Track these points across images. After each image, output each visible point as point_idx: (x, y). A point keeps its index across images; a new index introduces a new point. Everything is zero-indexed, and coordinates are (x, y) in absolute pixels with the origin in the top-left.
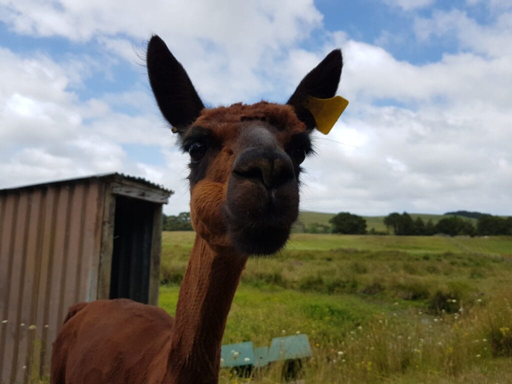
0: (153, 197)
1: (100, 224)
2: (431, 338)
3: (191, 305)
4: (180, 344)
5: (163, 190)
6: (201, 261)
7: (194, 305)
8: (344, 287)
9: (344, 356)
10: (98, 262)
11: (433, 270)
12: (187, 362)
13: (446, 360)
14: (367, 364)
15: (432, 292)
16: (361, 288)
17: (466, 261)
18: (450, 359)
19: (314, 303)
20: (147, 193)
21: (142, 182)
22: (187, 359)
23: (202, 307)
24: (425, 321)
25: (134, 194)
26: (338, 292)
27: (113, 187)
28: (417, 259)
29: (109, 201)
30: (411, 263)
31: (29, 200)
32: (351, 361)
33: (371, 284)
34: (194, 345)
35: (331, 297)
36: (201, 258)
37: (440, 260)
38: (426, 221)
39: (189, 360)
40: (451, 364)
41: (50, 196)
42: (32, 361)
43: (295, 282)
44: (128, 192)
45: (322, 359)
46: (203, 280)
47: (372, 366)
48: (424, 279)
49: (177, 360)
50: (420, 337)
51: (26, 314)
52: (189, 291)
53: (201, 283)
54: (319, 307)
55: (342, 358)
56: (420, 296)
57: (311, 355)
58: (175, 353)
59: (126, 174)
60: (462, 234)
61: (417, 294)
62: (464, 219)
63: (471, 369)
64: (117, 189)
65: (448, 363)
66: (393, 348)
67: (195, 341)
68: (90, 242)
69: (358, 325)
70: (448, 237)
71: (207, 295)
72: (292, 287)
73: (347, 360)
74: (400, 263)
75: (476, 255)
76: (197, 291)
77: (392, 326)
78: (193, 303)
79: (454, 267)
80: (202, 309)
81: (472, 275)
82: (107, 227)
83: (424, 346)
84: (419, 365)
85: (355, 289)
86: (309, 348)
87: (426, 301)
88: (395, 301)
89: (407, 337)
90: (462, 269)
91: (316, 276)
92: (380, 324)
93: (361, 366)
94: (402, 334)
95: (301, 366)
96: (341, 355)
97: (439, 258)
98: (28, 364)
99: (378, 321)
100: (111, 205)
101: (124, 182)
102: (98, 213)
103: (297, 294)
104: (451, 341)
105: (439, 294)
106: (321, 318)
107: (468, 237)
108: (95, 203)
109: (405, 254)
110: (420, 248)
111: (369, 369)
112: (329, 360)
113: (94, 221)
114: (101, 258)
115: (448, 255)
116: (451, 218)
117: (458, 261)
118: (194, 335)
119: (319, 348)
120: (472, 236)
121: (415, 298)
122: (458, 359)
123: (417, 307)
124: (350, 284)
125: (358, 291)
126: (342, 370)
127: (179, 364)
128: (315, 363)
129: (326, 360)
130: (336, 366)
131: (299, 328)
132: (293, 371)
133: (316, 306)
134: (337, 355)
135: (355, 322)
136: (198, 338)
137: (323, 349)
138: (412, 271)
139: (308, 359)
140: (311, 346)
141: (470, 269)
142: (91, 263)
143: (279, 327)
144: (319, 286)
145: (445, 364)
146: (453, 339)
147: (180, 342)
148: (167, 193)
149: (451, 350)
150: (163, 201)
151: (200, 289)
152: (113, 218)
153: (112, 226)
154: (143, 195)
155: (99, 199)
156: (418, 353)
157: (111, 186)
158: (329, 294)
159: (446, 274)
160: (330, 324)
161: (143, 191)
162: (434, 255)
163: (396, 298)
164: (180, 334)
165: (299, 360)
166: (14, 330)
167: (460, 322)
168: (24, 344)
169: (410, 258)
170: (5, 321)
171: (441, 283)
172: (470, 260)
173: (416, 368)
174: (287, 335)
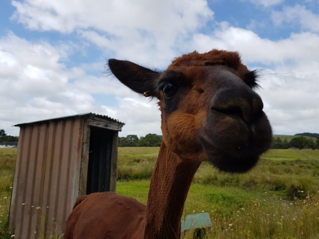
0: (113, 127)
1: (81, 144)
2: (288, 216)
3: (161, 194)
4: (153, 220)
5: (118, 122)
6: (168, 164)
7: (163, 194)
8: (231, 182)
9: (232, 227)
10: (80, 167)
11: (288, 171)
12: (159, 233)
13: (299, 230)
14: (247, 232)
15: (288, 186)
16: (242, 183)
17: (310, 165)
18: (301, 230)
19: (212, 193)
20: (109, 125)
21: (106, 118)
22: (159, 231)
23: (169, 195)
24: (284, 204)
25: (101, 125)
26: (227, 185)
27: (89, 122)
28: (278, 164)
29: (86, 130)
30: (274, 167)
31: (39, 130)
32: (237, 230)
33: (248, 180)
34: (163, 221)
35: (223, 189)
36: (168, 162)
37: (293, 165)
38: (283, 140)
39: (160, 231)
40: (302, 233)
41: (51, 127)
42: (40, 228)
43: (200, 179)
44: (97, 124)
45: (218, 228)
46: (169, 177)
47: (250, 233)
48: (283, 177)
49: (151, 231)
50: (281, 215)
51: (36, 200)
52: (159, 184)
53: (167, 179)
54: (216, 195)
55: (231, 228)
56: (280, 188)
57: (212, 226)
58: (150, 226)
59: (96, 114)
60: (306, 148)
61: (278, 187)
62: (308, 138)
63: (315, 236)
64: (92, 123)
65: (300, 232)
66: (264, 222)
67: (164, 219)
68: (75, 155)
69: (241, 207)
70: (298, 150)
71: (172, 187)
72: (198, 182)
73: (235, 229)
74: (267, 166)
75: (316, 161)
76: (165, 184)
77: (262, 208)
78: (162, 192)
79: (302, 169)
80: (168, 197)
81: (314, 175)
82: (85, 145)
83: (284, 221)
84: (281, 233)
85: (238, 183)
86: (210, 221)
87: (284, 191)
88: (265, 191)
89: (273, 214)
90: (307, 170)
91: (213, 175)
92: (255, 206)
93: (243, 233)
94: (269, 213)
95: (205, 233)
96: (230, 226)
97: (292, 163)
98: (37, 230)
99: (253, 204)
100: (88, 133)
101: (95, 118)
102: (80, 137)
103: (202, 187)
104: (302, 217)
105: (293, 186)
106: (217, 202)
107: (311, 149)
108: (78, 131)
109: (270, 161)
110: (280, 157)
111: (249, 235)
112: (223, 229)
113: (77, 142)
114: (81, 165)
115: (297, 161)
116: (299, 137)
117: (304, 165)
118: (163, 215)
119: (216, 221)
120: (313, 149)
121: (277, 189)
122: (307, 229)
123: (278, 195)
124: (235, 180)
125: (240, 185)
126: (231, 236)
127: (153, 234)
128: (214, 231)
129: (220, 229)
130: (227, 234)
131: (203, 209)
132: (200, 236)
133: (214, 194)
134: (228, 226)
135: (239, 205)
136: (166, 217)
137: (219, 222)
138: (275, 172)
139: (209, 228)
140: (211, 220)
141: (312, 170)
142: (75, 168)
143: (191, 208)
144: (216, 182)
145: (298, 232)
146: (303, 216)
147: (153, 219)
148: (121, 124)
149: (302, 223)
150: (119, 129)
151: (167, 182)
152: (89, 140)
153: (88, 145)
154: (107, 126)
155: (80, 129)
156: (280, 225)
157: (88, 121)
158: (222, 187)
159: (297, 174)
160: (223, 206)
161: (106, 124)
162: (289, 162)
163: (265, 189)
164: (152, 214)
165: (204, 229)
166: (29, 209)
167: (307, 205)
168: (35, 218)
169: (273, 164)
170: (24, 204)
171: (294, 179)
172: (312, 164)
173: (279, 235)
174: (196, 213)
